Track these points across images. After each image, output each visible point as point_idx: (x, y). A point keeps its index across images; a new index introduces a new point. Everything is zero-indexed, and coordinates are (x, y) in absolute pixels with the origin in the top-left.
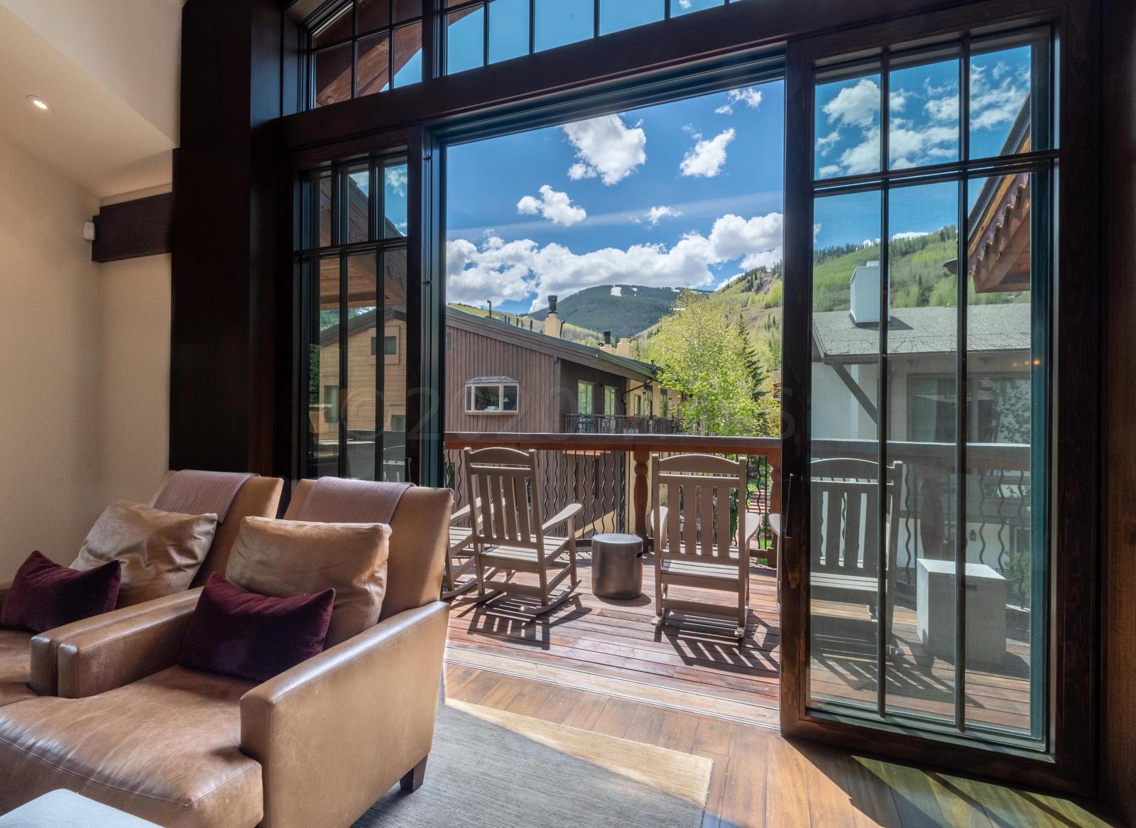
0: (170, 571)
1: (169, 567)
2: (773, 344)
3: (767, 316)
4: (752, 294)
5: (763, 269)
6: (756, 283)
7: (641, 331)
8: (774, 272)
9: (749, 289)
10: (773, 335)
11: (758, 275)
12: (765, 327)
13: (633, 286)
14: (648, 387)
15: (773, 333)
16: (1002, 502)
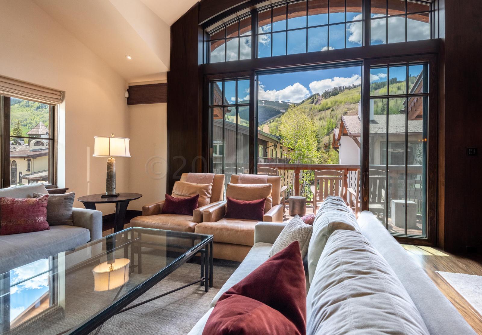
0: (207, 198)
1: (207, 197)
2: (322, 126)
3: (320, 115)
4: (313, 105)
5: (318, 94)
6: (315, 100)
7: (266, 120)
8: (323, 96)
9: (312, 103)
10: (323, 123)
11: (316, 97)
12: (319, 120)
13: (262, 100)
14: (275, 146)
15: (322, 122)
16: (416, 190)
